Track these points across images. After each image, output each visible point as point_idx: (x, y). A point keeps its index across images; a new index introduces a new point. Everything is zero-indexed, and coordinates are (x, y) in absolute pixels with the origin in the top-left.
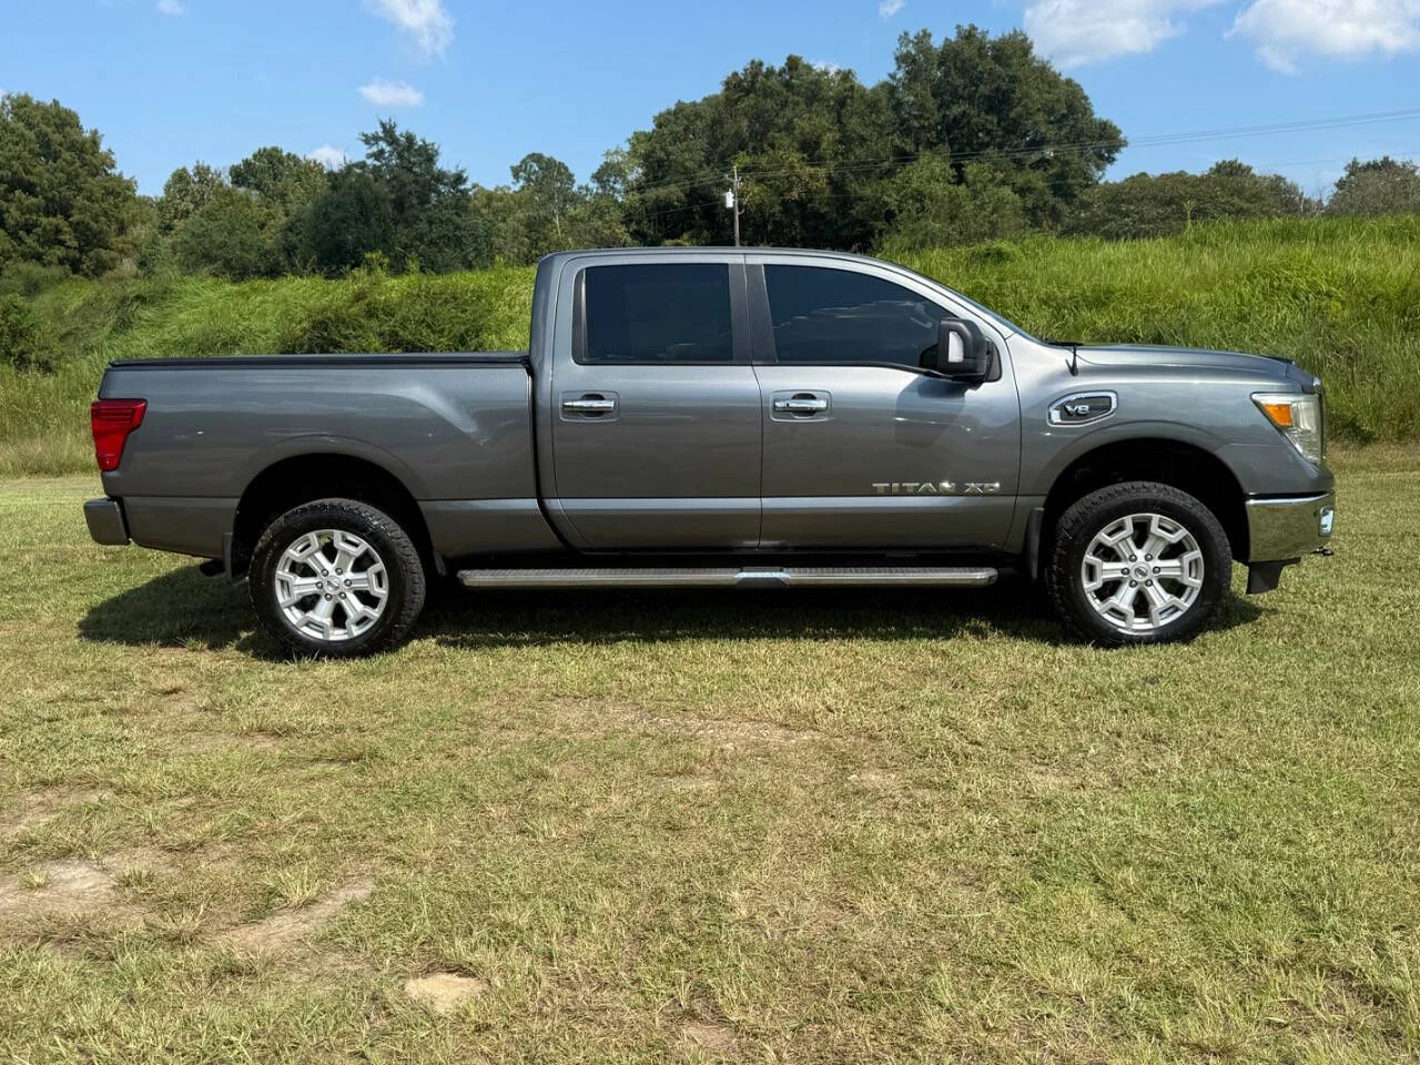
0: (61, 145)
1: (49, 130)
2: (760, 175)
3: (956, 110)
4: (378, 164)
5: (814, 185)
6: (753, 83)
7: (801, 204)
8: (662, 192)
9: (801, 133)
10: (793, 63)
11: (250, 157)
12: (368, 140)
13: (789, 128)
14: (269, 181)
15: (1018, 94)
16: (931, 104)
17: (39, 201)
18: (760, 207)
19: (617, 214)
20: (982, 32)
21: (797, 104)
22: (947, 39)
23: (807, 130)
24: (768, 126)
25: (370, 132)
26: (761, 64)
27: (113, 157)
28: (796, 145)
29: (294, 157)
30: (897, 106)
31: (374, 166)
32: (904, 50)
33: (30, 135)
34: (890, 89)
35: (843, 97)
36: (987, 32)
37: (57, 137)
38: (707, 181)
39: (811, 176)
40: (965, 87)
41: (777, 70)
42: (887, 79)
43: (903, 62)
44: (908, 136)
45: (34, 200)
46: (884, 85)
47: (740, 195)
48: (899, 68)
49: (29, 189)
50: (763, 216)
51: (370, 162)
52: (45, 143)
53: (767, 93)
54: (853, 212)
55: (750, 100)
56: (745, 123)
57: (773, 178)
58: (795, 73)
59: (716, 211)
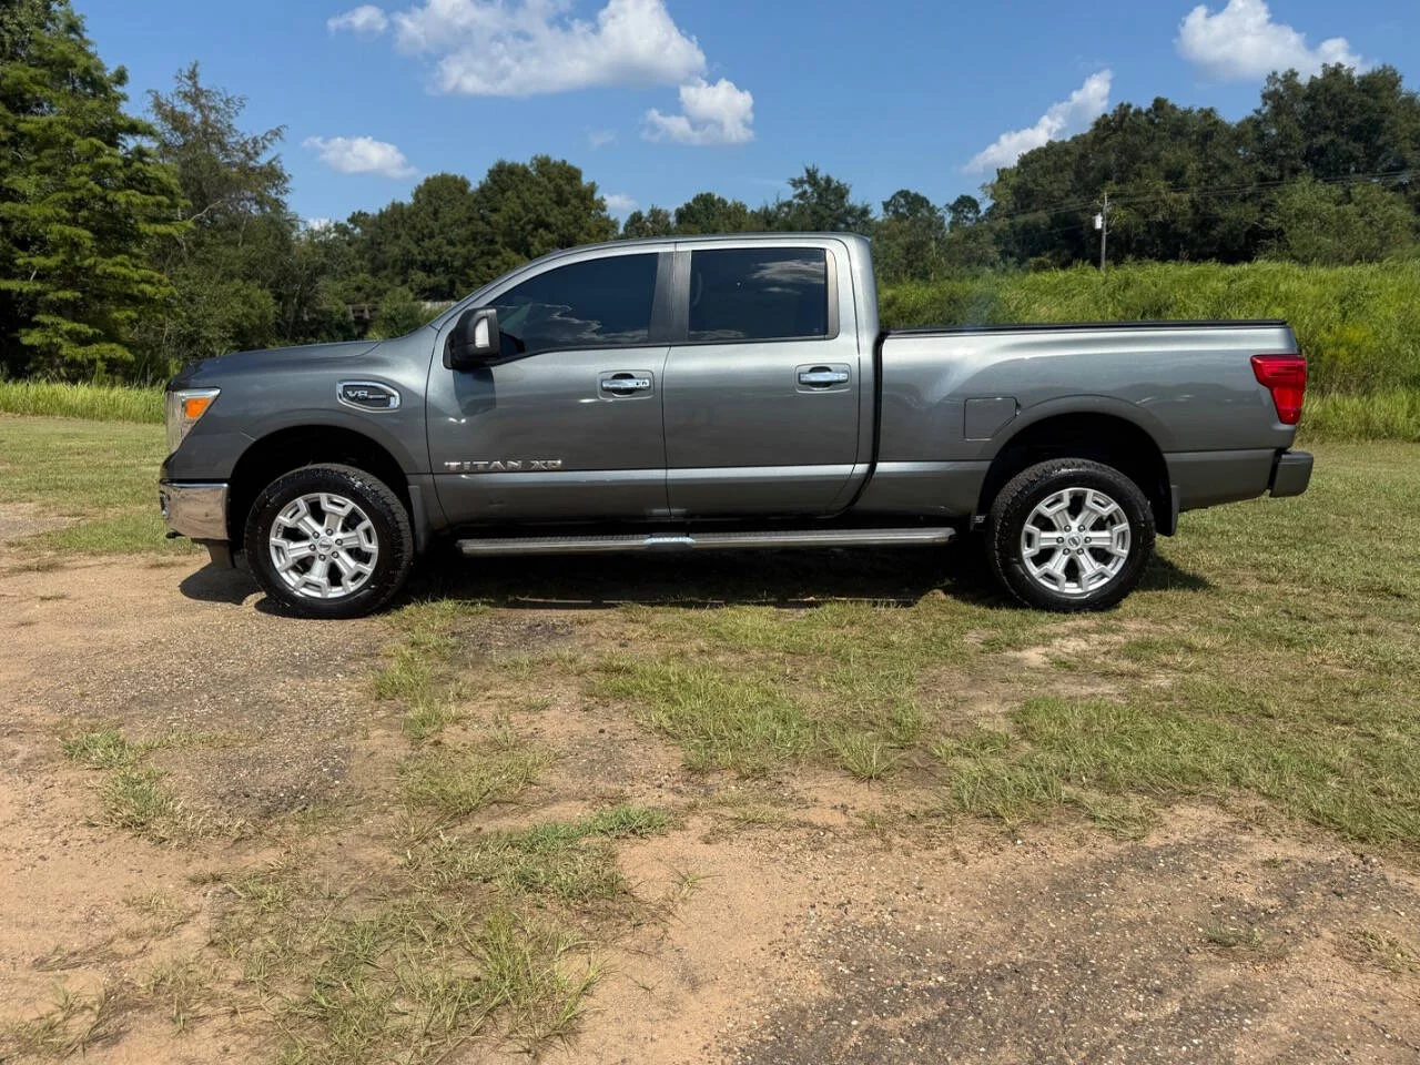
0: (570, 194)
1: (562, 182)
2: (1125, 201)
3: (1322, 140)
4: (801, 202)
5: (1177, 208)
6: (1122, 121)
7: (1163, 226)
8: (1030, 217)
9: (1168, 164)
10: (1159, 104)
11: (691, 201)
12: (795, 183)
13: (1155, 160)
14: (703, 220)
15: (1387, 124)
16: (1298, 134)
17: (554, 237)
18: (1126, 229)
19: (990, 236)
20: (1349, 69)
21: (1163, 138)
22: (1313, 77)
23: (1173, 161)
24: (1134, 158)
25: (797, 177)
26: (1129, 106)
27: (605, 203)
28: (1162, 174)
29: (723, 200)
30: (1261, 137)
31: (799, 205)
32: (1272, 88)
33: (551, 187)
34: (1255, 123)
35: (1206, 130)
36: (1354, 69)
37: (567, 188)
38: (1073, 207)
39: (1175, 200)
40: (1333, 118)
41: (1144, 110)
42: (1253, 114)
43: (1270, 99)
44: (1272, 163)
45: (551, 236)
46: (1250, 120)
47: (1108, 218)
48: (1266, 104)
49: (547, 227)
50: (1128, 236)
51: (795, 201)
52: (559, 191)
53: (1136, 131)
54: (1214, 233)
55: (1119, 137)
56: (1113, 157)
57: (1138, 203)
58: (1160, 113)
59: (1083, 232)
